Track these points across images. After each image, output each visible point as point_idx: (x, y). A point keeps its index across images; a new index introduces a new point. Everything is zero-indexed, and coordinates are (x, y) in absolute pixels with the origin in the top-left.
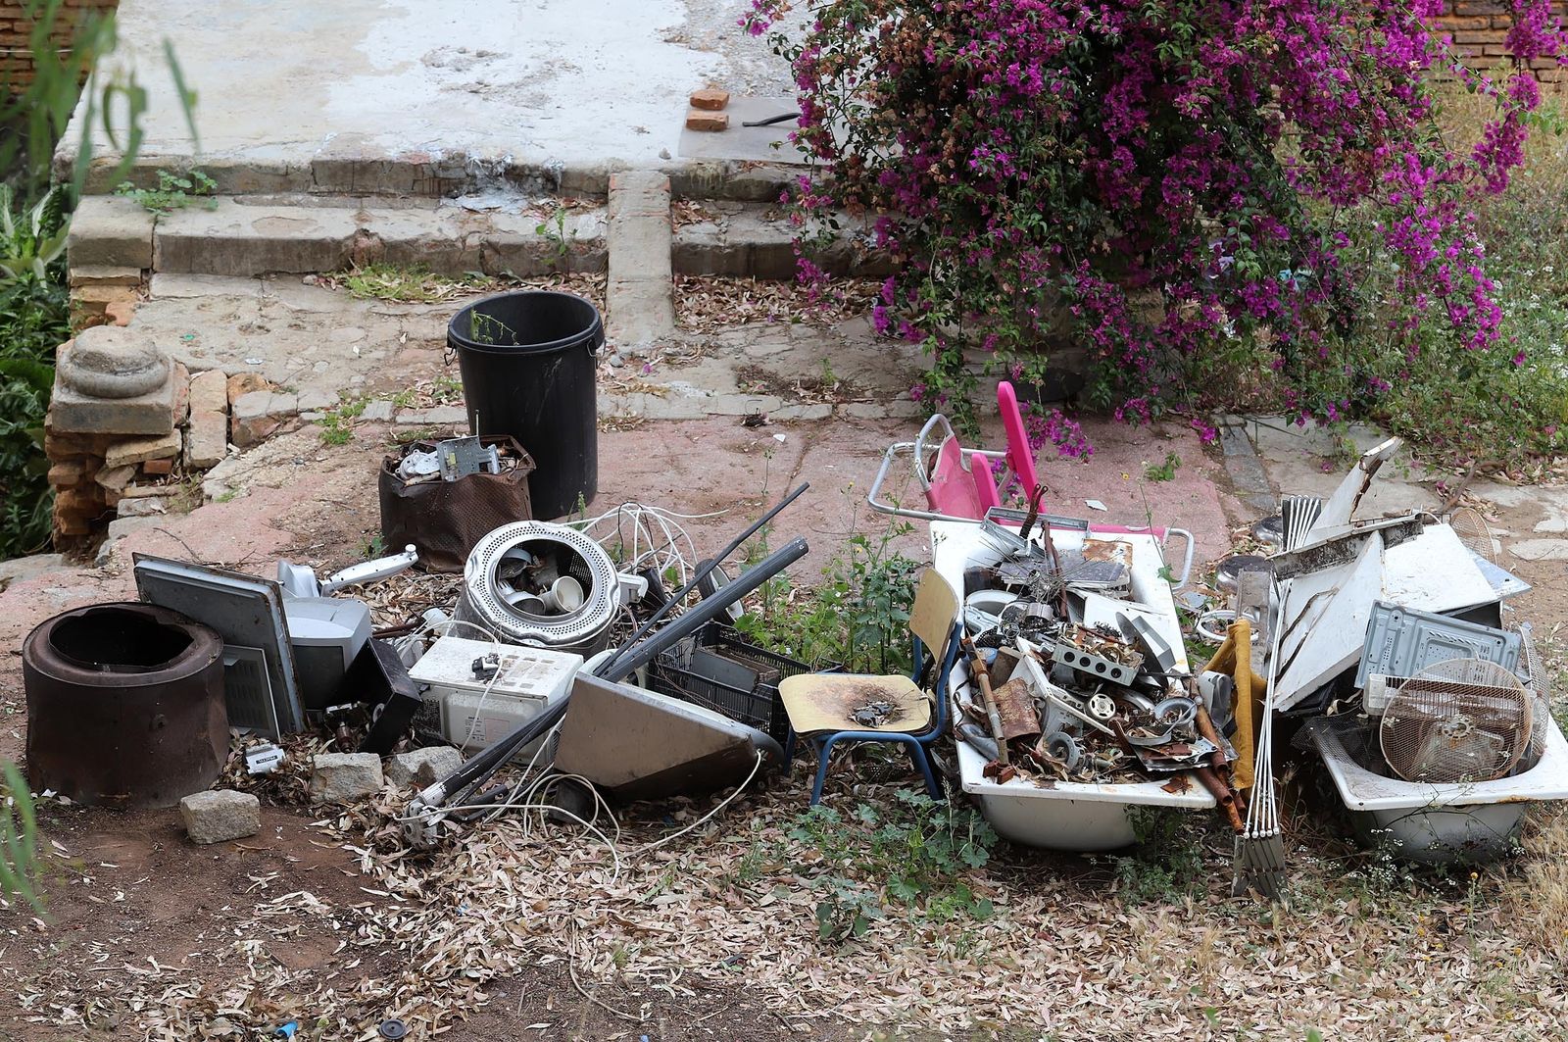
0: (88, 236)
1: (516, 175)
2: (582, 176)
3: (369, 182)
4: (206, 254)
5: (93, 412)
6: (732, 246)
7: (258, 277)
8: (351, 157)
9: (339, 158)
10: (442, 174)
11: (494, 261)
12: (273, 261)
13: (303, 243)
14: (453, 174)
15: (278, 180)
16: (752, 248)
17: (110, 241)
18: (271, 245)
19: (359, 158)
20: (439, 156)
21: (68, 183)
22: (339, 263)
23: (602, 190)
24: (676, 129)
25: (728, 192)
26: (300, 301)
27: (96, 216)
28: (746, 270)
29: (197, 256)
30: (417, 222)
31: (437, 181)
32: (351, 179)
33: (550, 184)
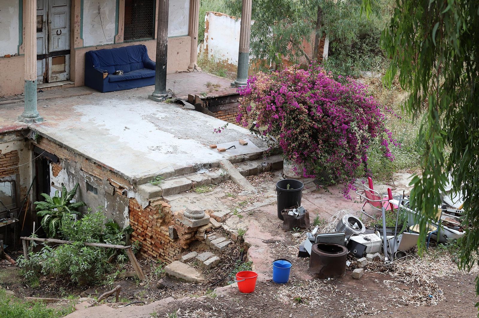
0: (152, 192)
1: (205, 166)
2: (215, 163)
3: (184, 172)
4: (171, 191)
5: (199, 222)
6: (247, 170)
7: (178, 193)
8: (181, 168)
9: (179, 168)
10: (195, 168)
11: (213, 182)
12: (181, 190)
13: (185, 185)
14: (197, 167)
15: (170, 175)
16: (250, 170)
17: (156, 192)
18: (181, 187)
19: (182, 168)
20: (194, 165)
21: (135, 183)
22: (191, 188)
23: (218, 166)
24: (214, 152)
25: (236, 161)
26: (192, 196)
27: (149, 188)
28: (249, 174)
29: (169, 192)
30: (198, 177)
31: (194, 169)
32: (181, 172)
33: (210, 166)
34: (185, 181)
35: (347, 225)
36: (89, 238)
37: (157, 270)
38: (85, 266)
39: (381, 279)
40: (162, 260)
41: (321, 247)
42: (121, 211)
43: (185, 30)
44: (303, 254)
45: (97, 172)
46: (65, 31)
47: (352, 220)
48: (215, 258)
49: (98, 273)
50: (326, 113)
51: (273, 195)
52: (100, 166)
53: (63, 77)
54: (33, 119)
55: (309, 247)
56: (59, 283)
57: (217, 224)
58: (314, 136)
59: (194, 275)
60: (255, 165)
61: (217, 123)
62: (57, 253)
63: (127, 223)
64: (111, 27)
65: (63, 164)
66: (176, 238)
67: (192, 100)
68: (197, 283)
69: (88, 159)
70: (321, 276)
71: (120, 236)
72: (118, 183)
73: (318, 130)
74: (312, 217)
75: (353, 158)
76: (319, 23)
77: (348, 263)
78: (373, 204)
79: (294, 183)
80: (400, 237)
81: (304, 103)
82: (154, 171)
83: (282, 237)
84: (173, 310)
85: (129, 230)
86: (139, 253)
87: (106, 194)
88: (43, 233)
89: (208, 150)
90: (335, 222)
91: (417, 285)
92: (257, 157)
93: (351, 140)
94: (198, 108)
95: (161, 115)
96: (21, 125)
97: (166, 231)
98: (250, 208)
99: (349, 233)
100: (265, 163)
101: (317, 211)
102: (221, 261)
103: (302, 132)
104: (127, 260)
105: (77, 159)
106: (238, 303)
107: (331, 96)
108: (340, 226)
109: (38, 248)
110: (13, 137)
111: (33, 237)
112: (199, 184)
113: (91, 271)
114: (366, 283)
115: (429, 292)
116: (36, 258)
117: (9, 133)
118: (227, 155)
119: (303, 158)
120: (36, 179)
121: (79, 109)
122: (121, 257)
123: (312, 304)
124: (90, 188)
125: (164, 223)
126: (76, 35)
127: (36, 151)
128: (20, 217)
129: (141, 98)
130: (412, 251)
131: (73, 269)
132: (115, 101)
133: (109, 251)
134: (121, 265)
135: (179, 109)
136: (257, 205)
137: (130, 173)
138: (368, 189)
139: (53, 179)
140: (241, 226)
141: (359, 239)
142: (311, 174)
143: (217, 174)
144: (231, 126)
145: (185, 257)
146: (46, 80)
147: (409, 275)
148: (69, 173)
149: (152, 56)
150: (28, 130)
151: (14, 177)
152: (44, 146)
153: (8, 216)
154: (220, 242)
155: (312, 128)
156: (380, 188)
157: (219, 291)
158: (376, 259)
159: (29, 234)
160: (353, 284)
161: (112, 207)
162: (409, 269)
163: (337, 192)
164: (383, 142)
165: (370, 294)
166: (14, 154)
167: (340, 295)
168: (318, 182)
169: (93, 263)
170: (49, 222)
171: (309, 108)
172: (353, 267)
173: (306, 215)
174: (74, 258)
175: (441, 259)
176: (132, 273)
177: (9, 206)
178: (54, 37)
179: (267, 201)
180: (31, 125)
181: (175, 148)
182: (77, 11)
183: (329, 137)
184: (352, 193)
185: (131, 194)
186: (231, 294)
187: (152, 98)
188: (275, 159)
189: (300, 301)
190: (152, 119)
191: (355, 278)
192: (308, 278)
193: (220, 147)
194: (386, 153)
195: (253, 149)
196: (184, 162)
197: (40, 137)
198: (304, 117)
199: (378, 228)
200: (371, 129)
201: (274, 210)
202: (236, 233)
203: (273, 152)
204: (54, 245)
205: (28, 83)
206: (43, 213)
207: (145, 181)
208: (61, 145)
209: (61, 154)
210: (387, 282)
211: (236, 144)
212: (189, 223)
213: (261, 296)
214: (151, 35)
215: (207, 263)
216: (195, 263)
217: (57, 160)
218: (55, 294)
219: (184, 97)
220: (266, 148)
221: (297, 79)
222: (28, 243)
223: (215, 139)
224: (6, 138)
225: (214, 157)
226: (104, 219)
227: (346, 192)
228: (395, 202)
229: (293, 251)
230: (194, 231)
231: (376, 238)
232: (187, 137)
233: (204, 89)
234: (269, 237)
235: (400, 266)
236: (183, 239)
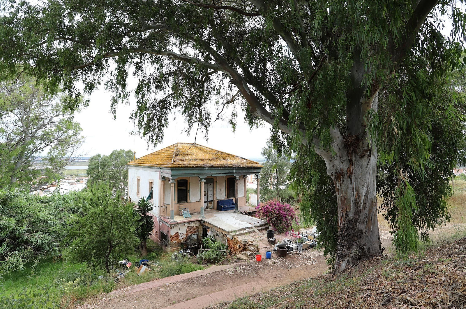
5: (246, 243)
7: (240, 235)
11: (250, 232)
17: (234, 235)
21: (229, 233)
22: (244, 234)
23: (251, 228)
24: (250, 224)
25: (256, 227)
26: (244, 236)
27: (232, 234)
28: (260, 230)
29: (238, 235)
30: (246, 231)
31: (245, 229)
32: (241, 230)
33: (249, 228)
34: (242, 232)
35: (287, 242)
36: (216, 248)
37: (235, 257)
38: (214, 256)
39: (298, 257)
40: (236, 254)
41: (279, 248)
42: (225, 241)
43: (243, 195)
44: (275, 250)
45: (219, 230)
46: (212, 195)
47: (288, 241)
48: (251, 253)
49: (219, 258)
50: (279, 212)
51: (266, 235)
52: (220, 229)
53: (211, 207)
54: (203, 217)
55: (276, 248)
56: (207, 262)
57: (251, 243)
58: (276, 219)
59: (245, 258)
60: (261, 228)
61: (250, 217)
62: (207, 253)
63: (227, 244)
64: (224, 194)
65: (210, 229)
66: (240, 248)
67: (245, 212)
68: (245, 260)
69: (217, 227)
70: (280, 256)
71: (225, 247)
72: (224, 233)
73: (277, 217)
74: (277, 241)
75: (288, 225)
76: (278, 194)
77: (288, 253)
78: (294, 237)
79: (271, 231)
80: (302, 245)
81: (273, 210)
82: (234, 229)
83: (269, 246)
84: (238, 266)
85: (227, 246)
86: (230, 253)
87: (221, 236)
88: (204, 248)
89: (249, 224)
90: (283, 242)
91: (309, 258)
92: (262, 226)
93: (287, 219)
94: (246, 214)
95: (236, 216)
96: (199, 219)
97: (237, 246)
98: (260, 239)
99: (287, 244)
100: (264, 227)
101: (278, 239)
102: (252, 254)
103: (273, 218)
104: (226, 255)
105: (214, 227)
106: (256, 264)
107: (280, 208)
108: (285, 242)
109: (202, 252)
110: (197, 222)
111: (201, 249)
112: (246, 233)
113: (216, 258)
114: (293, 258)
115: (312, 261)
116: (201, 255)
117: (196, 221)
118: (254, 225)
119: (274, 225)
120: (203, 234)
121: (215, 215)
122: (225, 254)
123: (278, 264)
124: (217, 235)
125: (237, 243)
126: (215, 196)
127: (203, 226)
128: (199, 245)
129: (232, 212)
130: (306, 249)
131: (212, 257)
132: (225, 213)
133: (222, 252)
134: (225, 256)
135: (241, 215)
136: (262, 238)
137: (227, 230)
138: (292, 232)
139: (207, 233)
140: (258, 244)
141: (291, 246)
142: (276, 230)
143: (251, 230)
144: (254, 218)
145: (242, 253)
146: (207, 208)
147: (306, 256)
148: (212, 231)
149: (234, 202)
150: (201, 220)
151: (197, 233)
152: (206, 224)
153: (195, 244)
154: (252, 248)
155: (276, 216)
156: (296, 233)
157: (251, 261)
158: (296, 251)
159: (200, 248)
160: (290, 258)
161: (223, 240)
162: (306, 254)
163: (284, 234)
164: (295, 220)
165: (295, 261)
166: (197, 227)
167: (286, 261)
168: (279, 232)
169: (217, 255)
170: (206, 245)
171: (275, 211)
172: (289, 254)
173: (275, 240)
174: (212, 254)
175: (315, 251)
176: (228, 258)
177: (196, 241)
178: (209, 197)
179: (265, 237)
180: (202, 219)
181: (240, 224)
182: (215, 190)
183: (281, 219)
184: (288, 234)
185: (228, 236)
186: (255, 262)
187: (234, 212)
188: (267, 226)
189: (274, 263)
190: (234, 217)
191: (290, 257)
192: (276, 257)
193: (252, 223)
194: (297, 223)
195: (261, 223)
196: (242, 227)
197: (204, 222)
198: (273, 213)
199: (296, 243)
200: (292, 217)
201: (267, 239)
202: (256, 246)
203: (266, 224)
204: (206, 251)
205: (202, 208)
206: (204, 242)
207: (232, 232)
208: (210, 224)
209: (210, 226)
210: (299, 258)
211: (256, 222)
212: (243, 243)
213: (263, 262)
214: (234, 196)
215: (248, 254)
216: (245, 254)
217: (209, 228)
218: (207, 264)
219: (243, 212)
220: (264, 223)
221: (271, 204)
222: (200, 251)
223: (250, 221)
224: (195, 222)
225: (250, 226)
226: (221, 244)
227: (286, 234)
228: (300, 235)
229: (272, 250)
230: (245, 245)
231: (295, 245)
232: (243, 221)
233: (248, 210)
234: (265, 246)
235: (303, 253)
236: (242, 247)
